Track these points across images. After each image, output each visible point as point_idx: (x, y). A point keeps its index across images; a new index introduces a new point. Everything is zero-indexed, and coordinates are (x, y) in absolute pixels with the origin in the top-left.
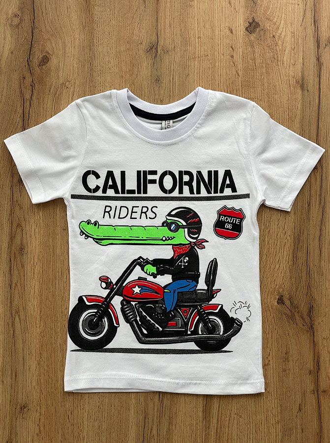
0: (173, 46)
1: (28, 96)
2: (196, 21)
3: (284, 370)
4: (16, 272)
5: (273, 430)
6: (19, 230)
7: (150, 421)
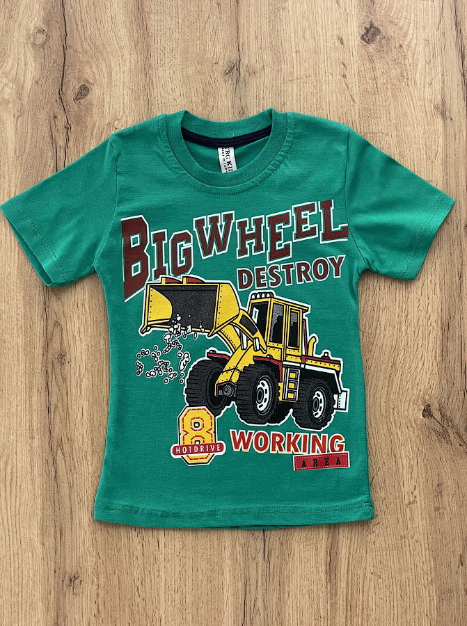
0: (261, 66)
1: (61, 143)
2: (292, 29)
3: (437, 509)
4: (55, 389)
5: (425, 594)
6: (57, 330)
7: (253, 588)
